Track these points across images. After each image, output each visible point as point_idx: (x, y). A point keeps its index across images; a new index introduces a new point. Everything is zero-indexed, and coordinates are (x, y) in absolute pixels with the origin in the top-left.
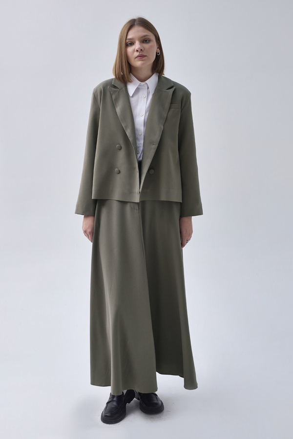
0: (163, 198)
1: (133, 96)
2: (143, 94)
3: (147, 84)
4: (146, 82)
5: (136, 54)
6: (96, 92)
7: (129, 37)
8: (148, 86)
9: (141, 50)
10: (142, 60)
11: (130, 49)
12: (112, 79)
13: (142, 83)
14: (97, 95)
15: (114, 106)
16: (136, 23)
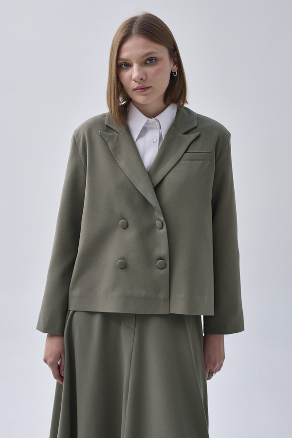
3: (158, 121)
4: (157, 118)
5: (134, 85)
6: (77, 135)
8: (160, 124)
9: (142, 79)
10: (145, 95)
12: (104, 115)
13: (152, 120)
14: (79, 141)
16: (134, 31)
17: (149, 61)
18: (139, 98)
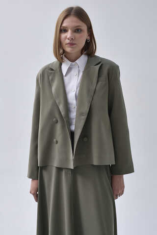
0: (95, 163)
1: (66, 76)
2: (74, 72)
4: (76, 62)
5: (68, 41)
7: (64, 25)
8: (78, 65)
9: (72, 39)
11: (63, 36)
13: (73, 63)
15: (50, 86)
16: (72, 13)
17: (77, 30)
18: (68, 49)
